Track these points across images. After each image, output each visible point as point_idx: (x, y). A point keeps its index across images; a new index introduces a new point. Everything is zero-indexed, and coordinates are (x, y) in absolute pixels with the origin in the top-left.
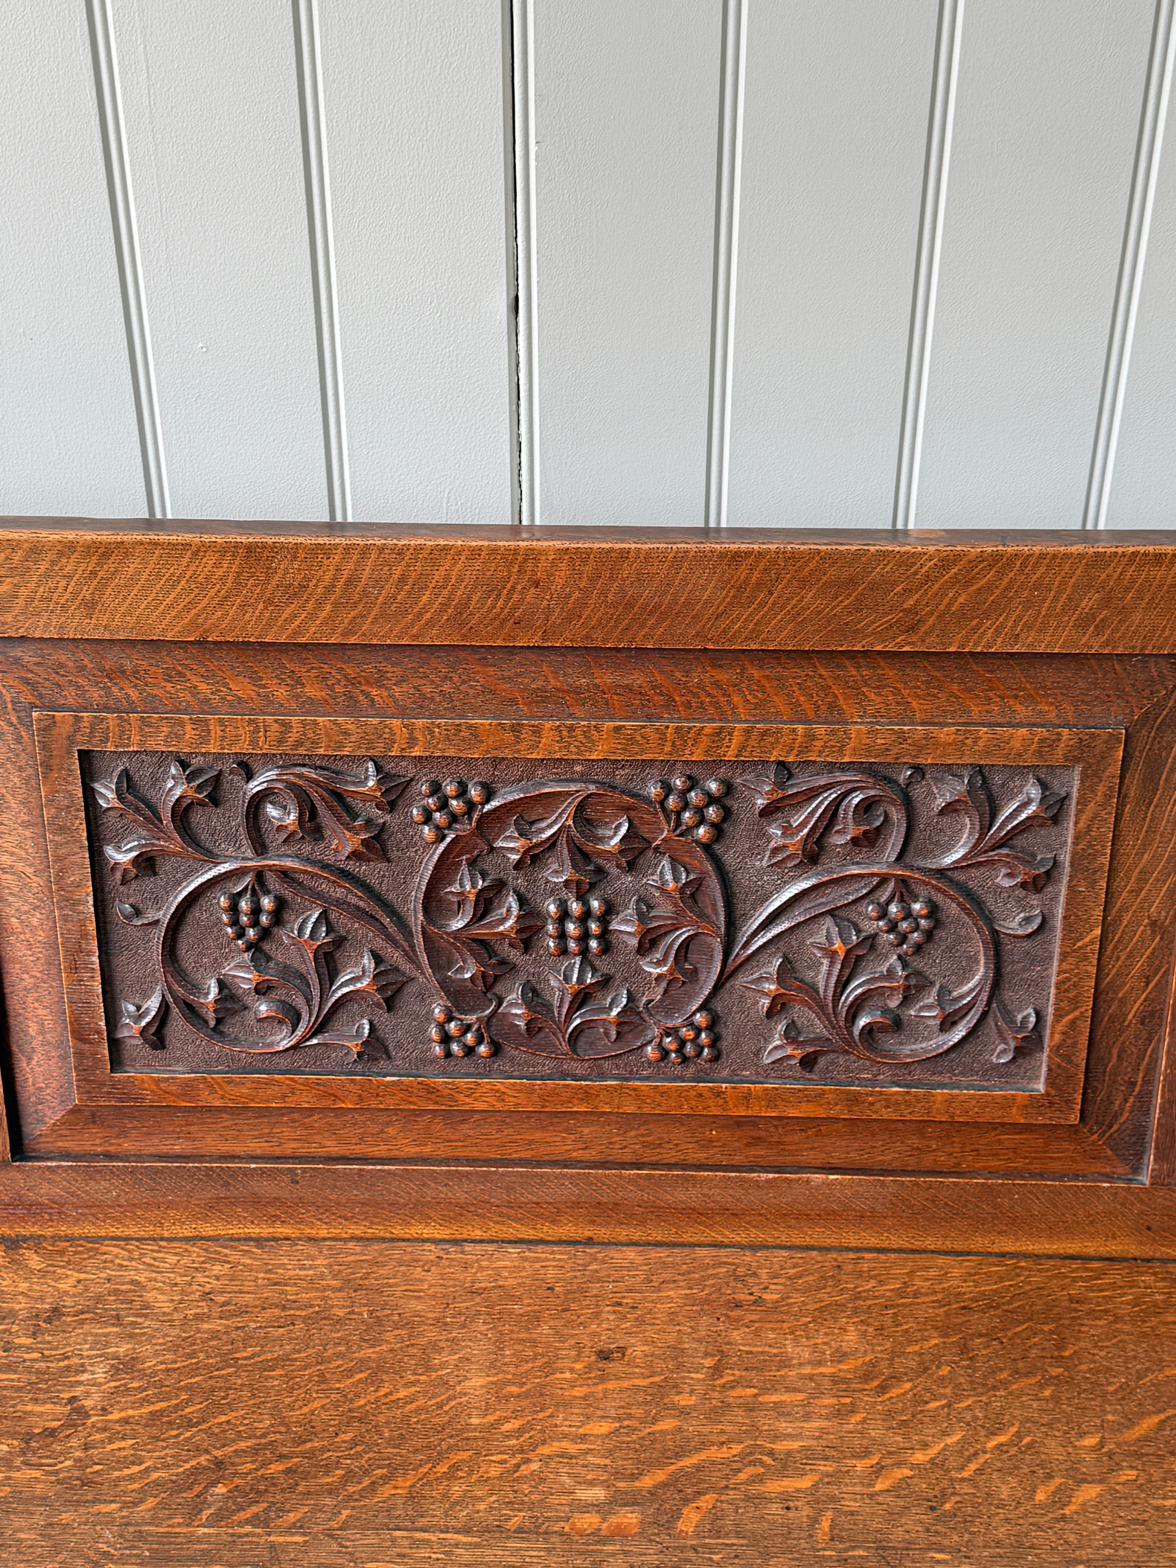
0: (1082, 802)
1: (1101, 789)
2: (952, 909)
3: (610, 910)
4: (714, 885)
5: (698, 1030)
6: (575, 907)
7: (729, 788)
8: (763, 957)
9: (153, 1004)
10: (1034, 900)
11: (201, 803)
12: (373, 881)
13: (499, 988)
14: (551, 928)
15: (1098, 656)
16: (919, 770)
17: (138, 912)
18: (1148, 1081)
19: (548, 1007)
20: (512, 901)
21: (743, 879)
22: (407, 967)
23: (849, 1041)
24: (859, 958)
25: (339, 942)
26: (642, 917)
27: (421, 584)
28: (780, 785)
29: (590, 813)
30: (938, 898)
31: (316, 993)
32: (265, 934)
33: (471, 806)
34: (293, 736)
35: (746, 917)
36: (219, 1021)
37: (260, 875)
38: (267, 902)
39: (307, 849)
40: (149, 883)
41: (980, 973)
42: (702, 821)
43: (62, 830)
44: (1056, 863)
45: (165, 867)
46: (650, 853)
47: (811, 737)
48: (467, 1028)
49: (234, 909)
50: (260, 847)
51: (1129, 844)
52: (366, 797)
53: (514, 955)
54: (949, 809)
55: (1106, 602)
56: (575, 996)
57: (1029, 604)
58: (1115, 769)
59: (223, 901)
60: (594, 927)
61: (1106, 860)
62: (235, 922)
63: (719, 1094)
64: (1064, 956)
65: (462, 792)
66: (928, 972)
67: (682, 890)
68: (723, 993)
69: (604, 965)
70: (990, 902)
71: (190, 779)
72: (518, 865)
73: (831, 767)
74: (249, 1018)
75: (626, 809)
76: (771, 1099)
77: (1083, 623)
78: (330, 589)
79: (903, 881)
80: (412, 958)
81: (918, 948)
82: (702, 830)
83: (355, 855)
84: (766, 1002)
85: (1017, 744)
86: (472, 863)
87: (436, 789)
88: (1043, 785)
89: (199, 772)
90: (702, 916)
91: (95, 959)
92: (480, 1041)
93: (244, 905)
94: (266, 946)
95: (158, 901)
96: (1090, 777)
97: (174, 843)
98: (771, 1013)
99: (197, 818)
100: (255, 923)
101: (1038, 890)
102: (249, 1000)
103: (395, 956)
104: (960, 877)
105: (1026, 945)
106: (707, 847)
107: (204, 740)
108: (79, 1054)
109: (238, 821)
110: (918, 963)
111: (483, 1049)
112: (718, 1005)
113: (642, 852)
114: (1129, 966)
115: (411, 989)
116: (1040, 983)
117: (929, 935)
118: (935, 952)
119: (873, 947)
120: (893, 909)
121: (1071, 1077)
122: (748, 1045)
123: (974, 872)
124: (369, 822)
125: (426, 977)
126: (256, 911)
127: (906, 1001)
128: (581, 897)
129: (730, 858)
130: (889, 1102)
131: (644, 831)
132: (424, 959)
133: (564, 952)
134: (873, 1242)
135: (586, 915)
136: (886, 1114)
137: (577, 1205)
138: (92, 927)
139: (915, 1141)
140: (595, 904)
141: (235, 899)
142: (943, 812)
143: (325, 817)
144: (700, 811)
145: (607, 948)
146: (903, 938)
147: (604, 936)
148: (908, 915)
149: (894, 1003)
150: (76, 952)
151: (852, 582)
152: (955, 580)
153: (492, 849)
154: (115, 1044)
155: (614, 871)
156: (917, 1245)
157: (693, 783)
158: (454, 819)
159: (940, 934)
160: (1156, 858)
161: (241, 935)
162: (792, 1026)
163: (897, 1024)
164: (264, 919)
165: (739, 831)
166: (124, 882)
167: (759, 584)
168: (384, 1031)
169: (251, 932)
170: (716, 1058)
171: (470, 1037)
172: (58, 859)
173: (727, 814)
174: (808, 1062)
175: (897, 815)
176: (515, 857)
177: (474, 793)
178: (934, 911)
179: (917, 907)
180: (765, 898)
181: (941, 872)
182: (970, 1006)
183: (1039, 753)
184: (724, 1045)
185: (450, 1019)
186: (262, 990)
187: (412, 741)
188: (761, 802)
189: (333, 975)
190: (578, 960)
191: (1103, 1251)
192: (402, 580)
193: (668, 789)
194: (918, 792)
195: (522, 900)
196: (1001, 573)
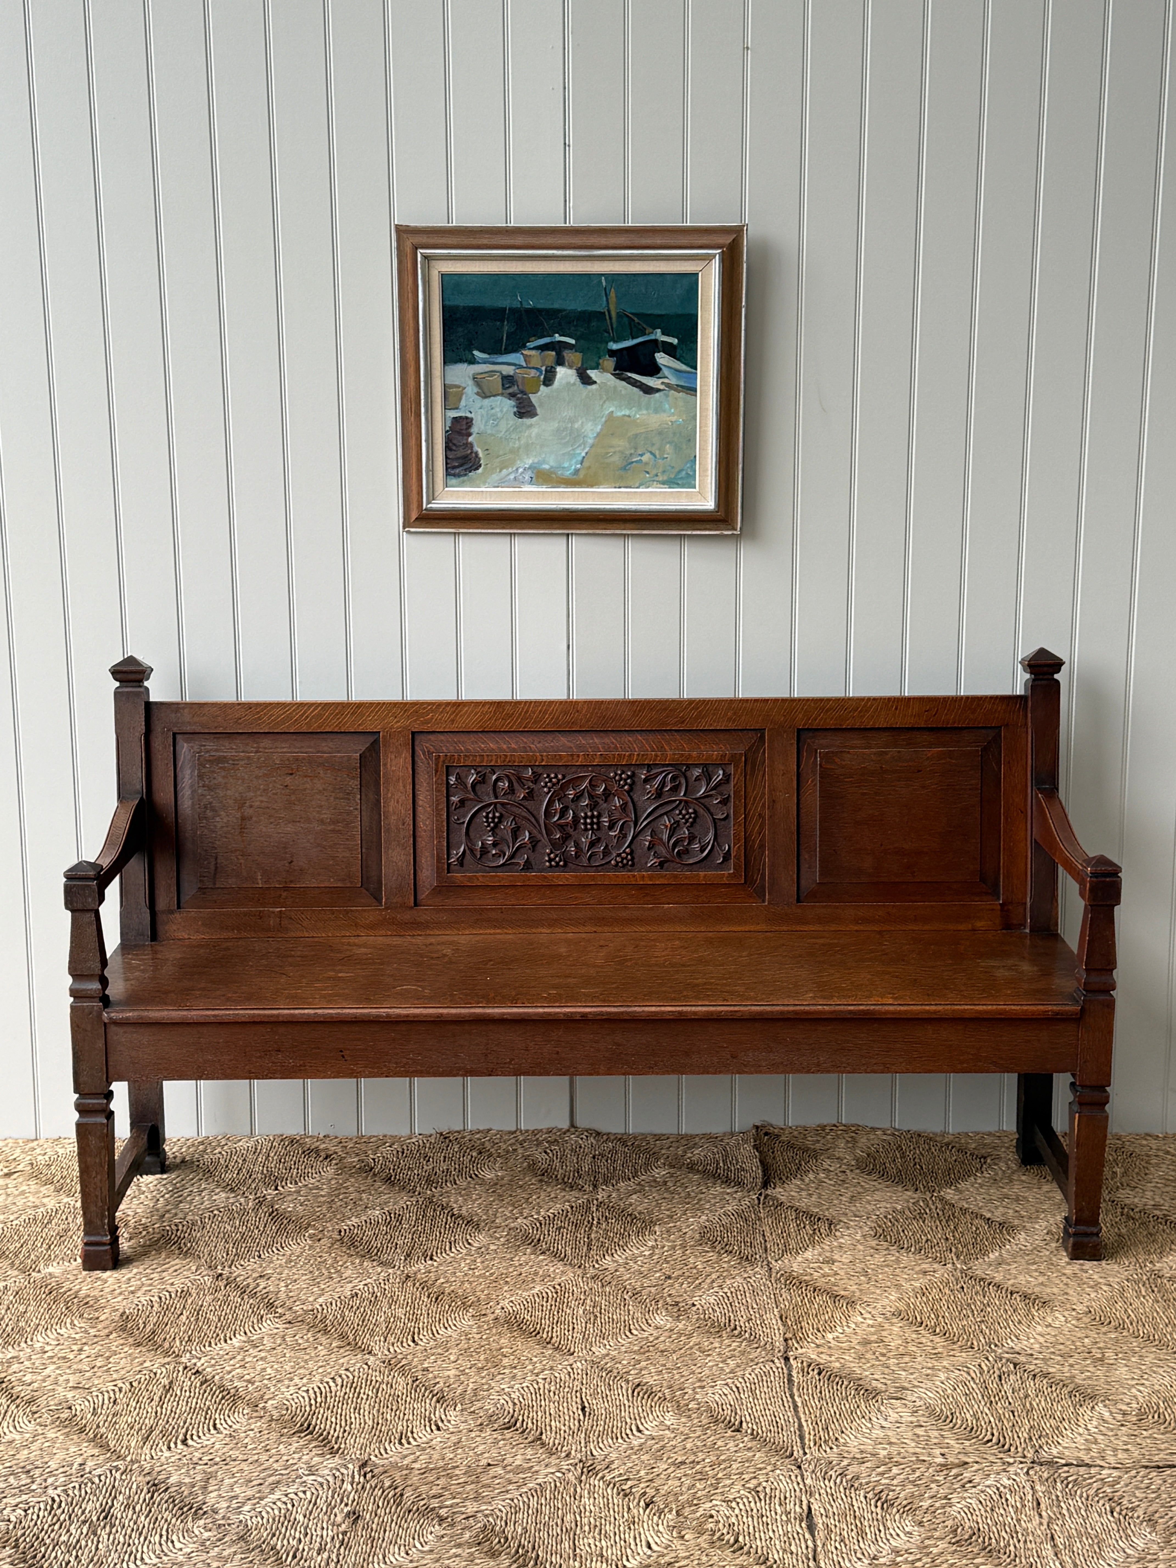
0: (735, 774)
1: (739, 770)
2: (701, 811)
3: (599, 816)
4: (630, 804)
5: (627, 854)
6: (589, 814)
8: (646, 829)
9: (462, 849)
10: (724, 808)
11: (479, 782)
12: (529, 807)
13: (567, 843)
14: (582, 821)
15: (734, 730)
16: (688, 766)
17: (458, 819)
18: (764, 869)
19: (582, 850)
20: (571, 812)
21: (639, 804)
22: (539, 837)
23: (673, 857)
24: (675, 828)
25: (519, 828)
26: (609, 816)
27: (545, 713)
28: (648, 771)
29: (593, 783)
30: (697, 808)
31: (511, 845)
32: (497, 825)
33: (559, 781)
34: (508, 760)
35: (641, 817)
36: (481, 855)
37: (495, 804)
38: (497, 814)
39: (510, 797)
40: (462, 810)
41: (711, 836)
42: (626, 784)
43: (439, 791)
44: (729, 796)
45: (468, 803)
46: (611, 796)
47: (656, 756)
48: (556, 856)
49: (487, 817)
50: (496, 798)
51: (749, 788)
52: (528, 779)
53: (571, 831)
54: (697, 779)
55: (734, 713)
56: (590, 843)
57: (714, 714)
58: (743, 764)
59: (484, 814)
60: (595, 820)
61: (743, 793)
62: (487, 822)
63: (634, 876)
64: (734, 825)
65: (556, 777)
66: (696, 833)
67: (621, 806)
68: (635, 842)
69: (599, 834)
70: (712, 810)
71: (477, 774)
72: (573, 800)
73: (664, 765)
74: (490, 855)
75: (604, 781)
76: (651, 877)
77: (729, 720)
78: (520, 714)
79: (686, 802)
80: (541, 833)
81: (692, 824)
82: (626, 787)
83: (524, 798)
84: (647, 843)
85: (715, 757)
86: (559, 800)
87: (548, 776)
88: (724, 771)
89: (479, 772)
90: (627, 816)
91: (445, 834)
92: (560, 860)
93: (490, 815)
94: (497, 831)
95: (465, 817)
96: (736, 767)
97: (472, 796)
98: (649, 848)
99: (478, 787)
100: (493, 822)
101: (725, 805)
102: (489, 849)
103: (535, 832)
104: (702, 801)
105: (723, 823)
106: (628, 792)
107: (482, 761)
108: (438, 868)
109: (490, 789)
110: (692, 830)
111: (561, 863)
112: (633, 847)
113: (609, 795)
114: (753, 829)
115: (540, 844)
116: (729, 835)
117: (695, 819)
118: (697, 826)
119: (678, 825)
120: (684, 812)
121: (740, 866)
122: (643, 861)
123: (706, 799)
124: (529, 788)
125: (545, 840)
126: (494, 817)
127: (689, 844)
128: (591, 810)
129: (635, 797)
130: (686, 877)
131: (609, 787)
132: (544, 832)
133: (586, 830)
134: (685, 929)
135: (592, 817)
136: (686, 882)
137: (591, 919)
138: (445, 824)
139: (695, 893)
140: (595, 813)
141: (488, 813)
142: (695, 780)
143: (516, 784)
144: (625, 780)
145: (599, 829)
146: (687, 821)
147: (598, 823)
148: (688, 813)
149: (686, 843)
150: (439, 831)
151: (665, 709)
153: (565, 795)
154: (449, 865)
155: (601, 802)
156: (698, 929)
157: (623, 772)
158: (554, 785)
159: (698, 820)
160: (758, 793)
161: (489, 826)
162: (655, 852)
163: (686, 851)
164: (496, 820)
165: (638, 787)
166: (455, 809)
167: (640, 711)
168: (531, 859)
169: (492, 825)
170: (633, 865)
171: (557, 859)
172: (437, 800)
173: (633, 783)
174: (661, 864)
175: (683, 781)
176: (571, 797)
177: (560, 776)
178: (695, 812)
179: (691, 811)
180: (647, 809)
181: (696, 799)
182: (709, 842)
183: (721, 760)
184: (635, 861)
185: (552, 852)
186: (495, 845)
187: (543, 760)
188: (643, 777)
189: (517, 839)
190: (590, 832)
191: (756, 929)
192: (540, 711)
193: (616, 774)
194: (688, 773)
195: (574, 813)
196: (705, 706)
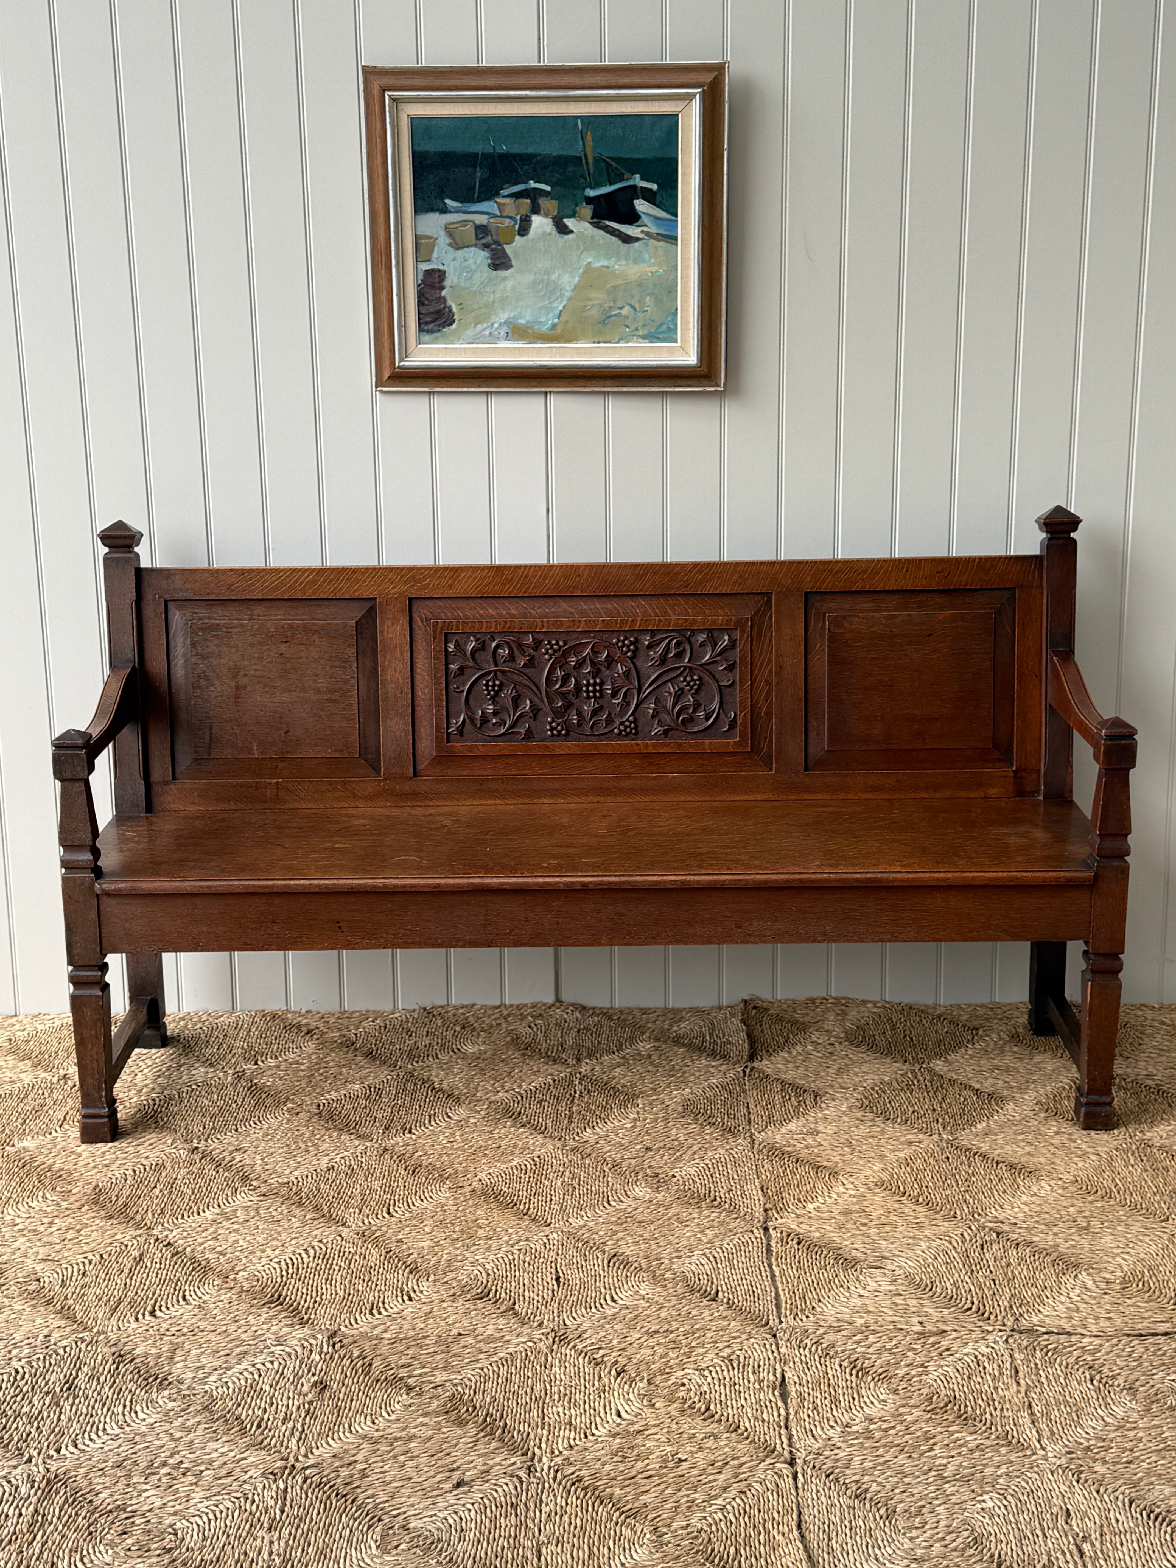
0: (740, 640)
1: (745, 635)
2: (706, 678)
3: (602, 683)
4: (633, 671)
5: (631, 722)
6: (592, 681)
7: (636, 638)
8: (649, 697)
9: (462, 718)
10: (730, 675)
11: (479, 650)
12: (530, 675)
13: (569, 711)
14: (584, 689)
15: (740, 594)
16: (693, 631)
17: (458, 688)
18: (771, 737)
19: (584, 718)
20: (573, 679)
21: (643, 671)
22: (541, 705)
23: (677, 724)
24: (679, 695)
25: (519, 696)
26: (612, 684)
27: (546, 577)
28: (652, 637)
29: (596, 650)
30: (702, 674)
31: (512, 714)
32: (497, 694)
33: (560, 647)
34: (508, 625)
35: (644, 684)
36: (481, 724)
37: (495, 671)
38: (497, 682)
39: (510, 664)
40: (461, 678)
41: (716, 704)
42: (629, 650)
43: (438, 659)
44: (735, 662)
45: (467, 671)
46: (614, 663)
47: (660, 621)
48: (558, 725)
49: (487, 685)
50: (496, 665)
51: (755, 654)
52: (528, 646)
53: (573, 699)
54: (702, 645)
55: (740, 577)
56: (593, 711)
57: (719, 578)
58: (749, 629)
59: (484, 682)
60: (598, 688)
61: (749, 659)
62: (487, 690)
63: (638, 745)
64: (740, 692)
65: (557, 643)
66: (701, 701)
67: (624, 673)
68: (638, 710)
69: (601, 702)
70: (717, 676)
71: (476, 641)
72: (574, 667)
73: (668, 631)
74: (490, 724)
75: (606, 647)
76: (654, 746)
77: (735, 583)
79: (691, 668)
80: (542, 701)
81: (697, 691)
82: (629, 654)
83: (525, 665)
84: (651, 711)
85: (720, 622)
86: (560, 667)
87: (549, 643)
88: (729, 636)
89: (479, 639)
90: (631, 683)
91: (444, 703)
92: (562, 729)
93: (490, 683)
94: (497, 699)
95: (464, 685)
96: (742, 632)
97: (471, 663)
98: (653, 717)
99: (477, 655)
100: (493, 690)
101: (731, 671)
102: (490, 718)
103: (536, 700)
104: (707, 667)
105: (728, 690)
106: (631, 659)
107: (481, 628)
108: (437, 737)
109: (490, 657)
110: (697, 697)
111: (563, 732)
112: (636, 715)
113: (612, 661)
114: (760, 696)
115: (541, 712)
116: (735, 703)
117: (699, 685)
118: (702, 694)
119: (683, 692)
120: (688, 679)
121: (746, 734)
122: (647, 730)
123: (712, 666)
124: (529, 655)
125: (546, 708)
126: (494, 686)
127: (694, 711)
128: (594, 678)
129: (638, 664)
130: (691, 745)
131: (612, 654)
132: (545, 699)
133: (588, 698)
134: (689, 799)
135: (595, 684)
136: (690, 750)
137: (593, 789)
138: (444, 692)
139: (700, 761)
140: (598, 681)
141: (488, 681)
142: (700, 646)
143: (516, 652)
144: (628, 646)
145: (601, 696)
146: (692, 688)
147: (601, 691)
148: (693, 680)
149: (691, 711)
150: (439, 701)
151: (669, 573)
152: (697, 572)
153: (567, 662)
154: (448, 734)
155: (604, 669)
156: (704, 799)
157: (626, 638)
158: (555, 651)
159: (703, 688)
160: (764, 660)
161: (489, 694)
162: (659, 721)
163: (691, 719)
164: (496, 688)
165: (641, 654)
166: (454, 677)
167: (642, 575)
168: (533, 728)
169: (492, 693)
170: (636, 734)
171: (559, 728)
172: (435, 668)
173: (637, 649)
174: (666, 733)
175: (688, 647)
176: (573, 664)
177: (561, 643)
178: (700, 679)
179: (695, 677)
180: (650, 677)
181: (701, 665)
182: (714, 710)
183: (726, 625)
184: (639, 729)
185: (553, 721)
186: (495, 713)
187: (543, 626)
188: (647, 643)
189: (517, 708)
190: (593, 700)
191: (762, 798)
192: (541, 576)
193: (619, 640)
194: (693, 639)
195: (576, 680)
196: (710, 569)
